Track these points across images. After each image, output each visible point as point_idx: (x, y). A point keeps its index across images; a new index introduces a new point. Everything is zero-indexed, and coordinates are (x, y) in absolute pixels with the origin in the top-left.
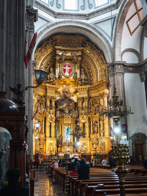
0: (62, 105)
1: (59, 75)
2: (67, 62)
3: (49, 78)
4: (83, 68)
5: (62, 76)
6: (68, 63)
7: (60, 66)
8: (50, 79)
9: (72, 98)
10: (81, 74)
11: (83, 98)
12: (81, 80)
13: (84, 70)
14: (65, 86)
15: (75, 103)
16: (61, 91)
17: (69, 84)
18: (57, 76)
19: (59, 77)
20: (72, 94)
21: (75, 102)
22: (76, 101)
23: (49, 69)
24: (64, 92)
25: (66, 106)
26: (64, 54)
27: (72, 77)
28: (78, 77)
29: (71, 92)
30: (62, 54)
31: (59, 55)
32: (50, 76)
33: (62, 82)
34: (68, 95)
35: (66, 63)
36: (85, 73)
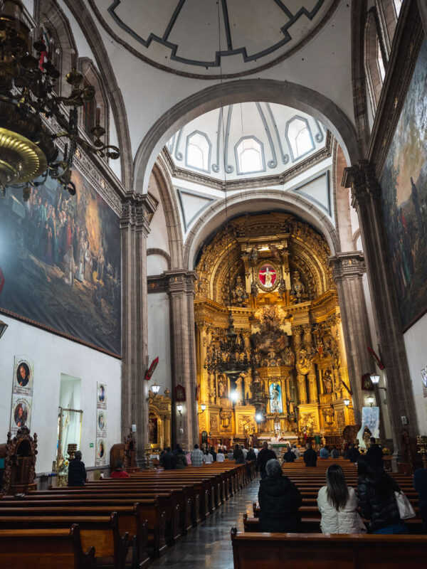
0: (264, 342)
1: (252, 289)
2: (266, 263)
3: (234, 296)
4: (298, 270)
5: (259, 289)
6: (269, 265)
7: (253, 271)
8: (237, 296)
9: (282, 328)
10: (292, 282)
11: (301, 326)
12: (296, 293)
13: (300, 274)
14: (267, 307)
15: (290, 337)
16: (261, 317)
17: (276, 303)
18: (249, 290)
19: (252, 292)
20: (282, 321)
21: (288, 335)
22: (290, 333)
23: (235, 279)
24: (265, 318)
25: (271, 343)
26: (255, 250)
27: (277, 290)
28: (288, 287)
29: (279, 317)
30: (252, 251)
31: (247, 253)
32: (237, 291)
33: (263, 301)
34: (273, 324)
35: (265, 265)
36: (300, 280)
